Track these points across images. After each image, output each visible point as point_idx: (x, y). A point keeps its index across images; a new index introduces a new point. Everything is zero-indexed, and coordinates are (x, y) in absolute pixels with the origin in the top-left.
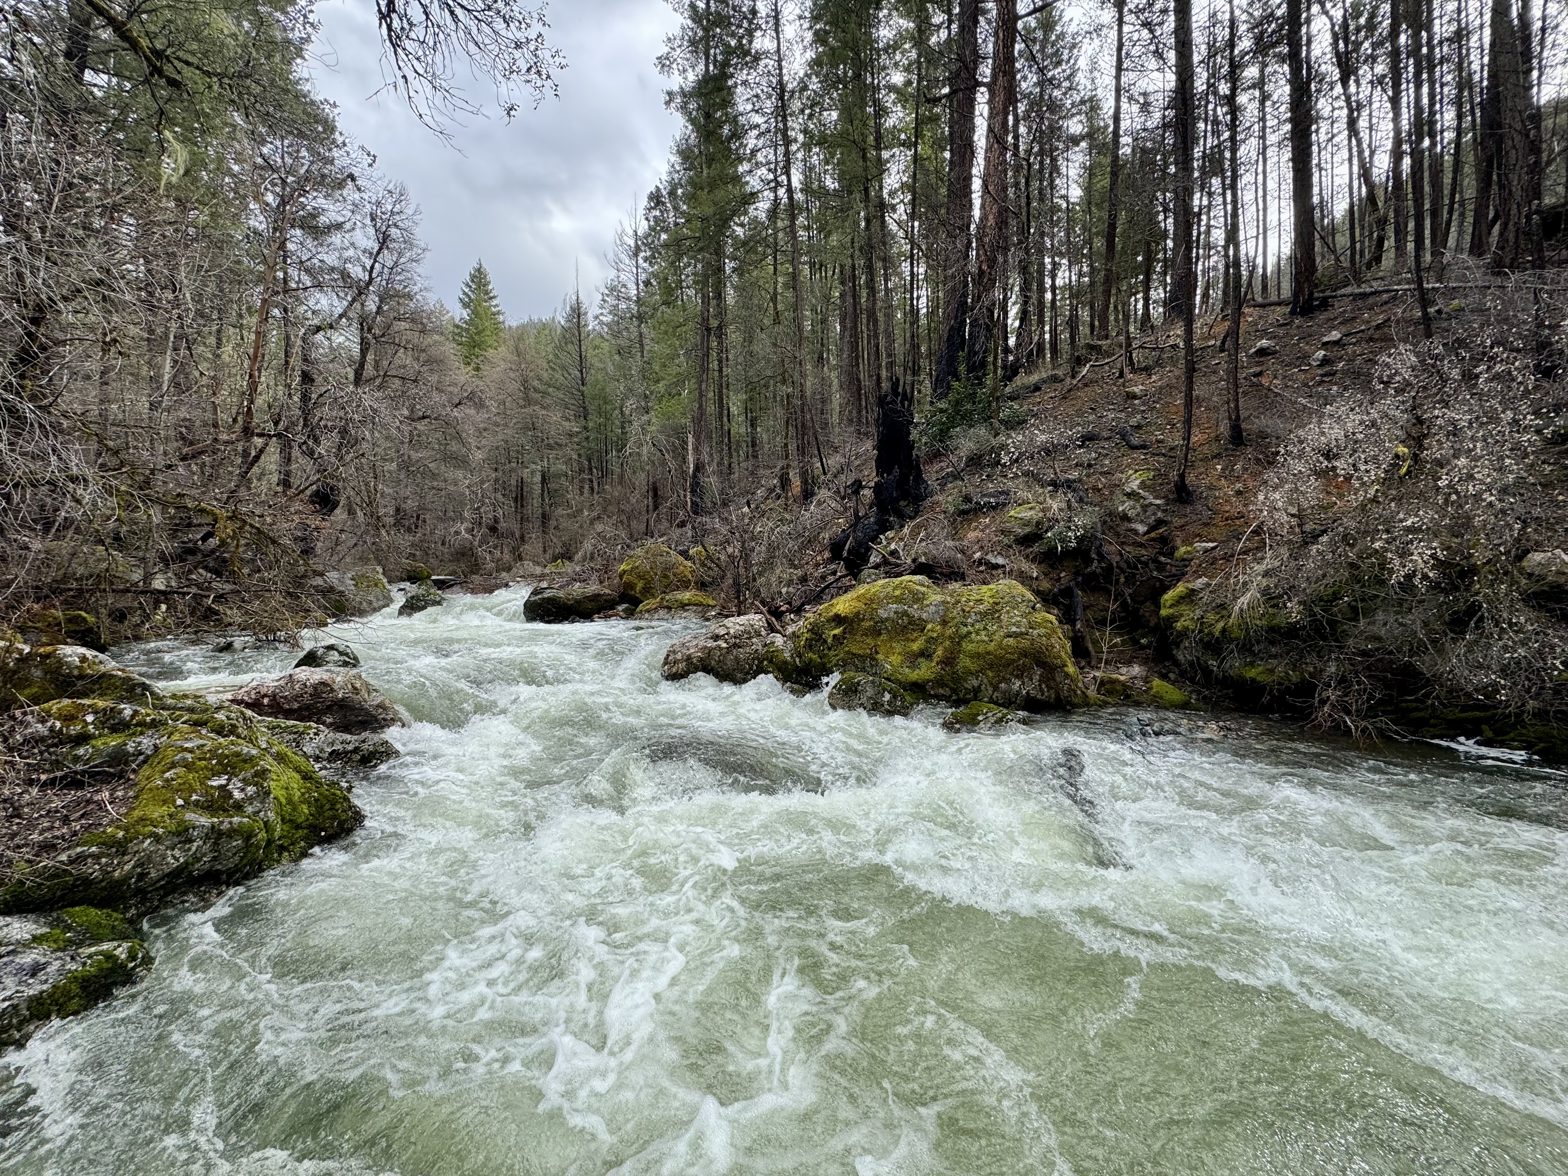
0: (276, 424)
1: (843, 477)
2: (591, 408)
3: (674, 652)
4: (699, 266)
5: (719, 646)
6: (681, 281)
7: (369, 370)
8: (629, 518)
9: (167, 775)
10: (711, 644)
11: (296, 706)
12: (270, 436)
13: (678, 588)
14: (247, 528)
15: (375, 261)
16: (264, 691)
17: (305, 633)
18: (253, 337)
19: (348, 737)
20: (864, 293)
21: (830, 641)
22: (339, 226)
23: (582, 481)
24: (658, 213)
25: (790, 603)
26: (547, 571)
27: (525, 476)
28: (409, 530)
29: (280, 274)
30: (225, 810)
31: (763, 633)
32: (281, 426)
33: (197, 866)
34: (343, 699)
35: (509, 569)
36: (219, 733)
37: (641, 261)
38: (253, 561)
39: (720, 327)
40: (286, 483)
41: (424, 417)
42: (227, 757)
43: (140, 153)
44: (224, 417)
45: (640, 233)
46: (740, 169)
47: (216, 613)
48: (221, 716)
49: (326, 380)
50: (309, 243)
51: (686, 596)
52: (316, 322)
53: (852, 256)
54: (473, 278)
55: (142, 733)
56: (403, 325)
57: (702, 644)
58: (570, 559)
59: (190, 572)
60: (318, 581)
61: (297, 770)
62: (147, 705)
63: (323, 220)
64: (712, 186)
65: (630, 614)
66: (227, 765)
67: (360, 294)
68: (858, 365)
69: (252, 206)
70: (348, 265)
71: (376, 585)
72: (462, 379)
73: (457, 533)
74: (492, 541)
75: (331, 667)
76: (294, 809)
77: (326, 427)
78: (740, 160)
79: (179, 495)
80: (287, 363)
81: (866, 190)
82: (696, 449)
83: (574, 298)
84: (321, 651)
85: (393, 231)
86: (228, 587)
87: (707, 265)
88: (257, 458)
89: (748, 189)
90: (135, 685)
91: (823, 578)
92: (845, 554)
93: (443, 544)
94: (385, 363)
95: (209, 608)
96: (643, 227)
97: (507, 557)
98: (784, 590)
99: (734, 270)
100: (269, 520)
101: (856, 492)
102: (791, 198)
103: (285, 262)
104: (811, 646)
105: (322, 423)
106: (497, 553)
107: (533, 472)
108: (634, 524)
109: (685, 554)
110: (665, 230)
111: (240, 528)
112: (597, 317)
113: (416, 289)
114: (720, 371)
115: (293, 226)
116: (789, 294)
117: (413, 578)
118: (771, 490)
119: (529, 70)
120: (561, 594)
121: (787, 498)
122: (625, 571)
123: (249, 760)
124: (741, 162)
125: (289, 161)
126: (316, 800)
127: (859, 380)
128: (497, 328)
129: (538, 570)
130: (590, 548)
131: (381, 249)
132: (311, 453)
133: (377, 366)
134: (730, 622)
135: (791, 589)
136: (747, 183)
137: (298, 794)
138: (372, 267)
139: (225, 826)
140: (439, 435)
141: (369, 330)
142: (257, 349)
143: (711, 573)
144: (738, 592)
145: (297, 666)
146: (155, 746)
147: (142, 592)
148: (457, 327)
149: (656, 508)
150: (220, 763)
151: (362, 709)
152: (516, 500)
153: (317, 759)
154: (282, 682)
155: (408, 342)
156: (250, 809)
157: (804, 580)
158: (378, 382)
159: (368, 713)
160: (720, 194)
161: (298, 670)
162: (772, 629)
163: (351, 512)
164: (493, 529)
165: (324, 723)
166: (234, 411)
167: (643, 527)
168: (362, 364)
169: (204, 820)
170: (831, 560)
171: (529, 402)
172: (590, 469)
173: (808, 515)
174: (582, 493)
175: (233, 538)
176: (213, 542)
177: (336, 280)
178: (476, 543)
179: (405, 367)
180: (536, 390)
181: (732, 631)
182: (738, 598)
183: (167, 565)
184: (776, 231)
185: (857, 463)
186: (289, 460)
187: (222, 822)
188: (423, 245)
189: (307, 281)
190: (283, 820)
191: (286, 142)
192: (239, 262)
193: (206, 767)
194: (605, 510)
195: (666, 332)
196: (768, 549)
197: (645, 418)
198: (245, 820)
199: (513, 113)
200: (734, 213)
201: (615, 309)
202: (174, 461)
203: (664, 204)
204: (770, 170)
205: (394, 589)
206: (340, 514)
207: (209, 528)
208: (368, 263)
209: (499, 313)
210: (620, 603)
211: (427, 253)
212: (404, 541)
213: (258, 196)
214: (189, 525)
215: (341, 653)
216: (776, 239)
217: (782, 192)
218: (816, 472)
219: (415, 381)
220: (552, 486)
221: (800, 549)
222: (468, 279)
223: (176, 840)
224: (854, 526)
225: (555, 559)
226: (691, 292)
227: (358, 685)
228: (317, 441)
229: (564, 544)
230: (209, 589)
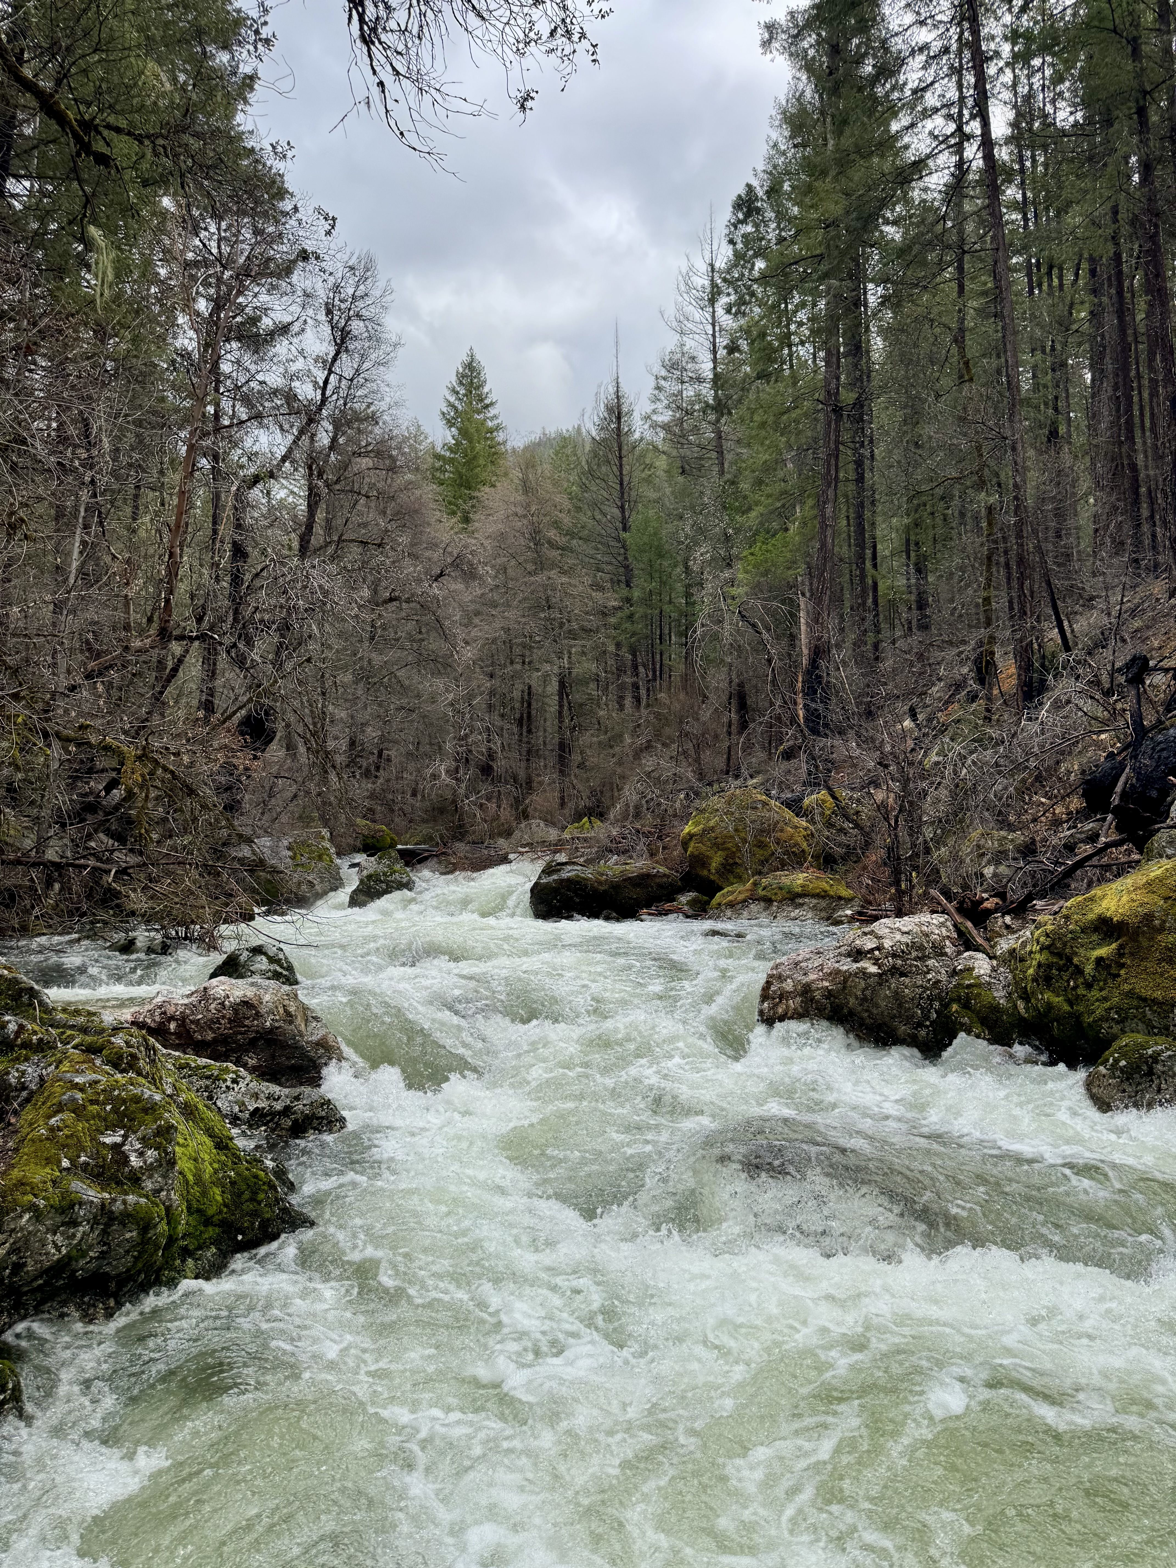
0: (200, 620)
1: (1107, 653)
2: (637, 567)
3: (780, 978)
4: (822, 304)
5: (863, 971)
6: (789, 334)
7: (318, 536)
8: (697, 748)
9: (53, 1121)
10: (847, 965)
11: (210, 1036)
12: (192, 639)
13: (783, 866)
14: (160, 771)
15: (330, 372)
16: (171, 1010)
17: (225, 929)
18: (175, 501)
19: (275, 1089)
20: (1141, 305)
21: (1089, 969)
22: (284, 329)
23: (622, 687)
24: (749, 228)
25: (1002, 895)
26: (566, 835)
27: (533, 683)
28: (367, 774)
29: (211, 409)
30: (119, 1183)
31: (949, 949)
32: (205, 624)
33: (82, 1262)
34: (272, 1030)
35: (508, 833)
36: (116, 1066)
37: (720, 311)
38: (165, 820)
39: (859, 404)
40: (208, 706)
41: (391, 600)
42: (124, 1101)
43: (59, 272)
44: (136, 617)
45: (721, 264)
46: (895, 127)
47: (117, 894)
48: (119, 1041)
49: (264, 552)
50: (247, 359)
51: (799, 879)
52: (252, 470)
53: (1114, 238)
54: (461, 377)
55: (27, 1059)
56: (365, 462)
57: (831, 965)
58: (601, 816)
59: (89, 837)
60: (245, 852)
61: (210, 1132)
62: (35, 1020)
63: (266, 323)
64: (843, 162)
65: (699, 911)
66: (124, 1114)
67: (311, 421)
68: (1131, 439)
69: (180, 321)
70: (296, 384)
71: (320, 858)
72: (445, 538)
73: (435, 776)
74: (485, 788)
75: (257, 979)
76: (204, 1193)
77: (262, 621)
78: (893, 112)
79: (82, 727)
80: (215, 532)
81: (1142, 112)
82: (816, 619)
83: (612, 390)
84: (246, 954)
85: (356, 326)
86: (133, 859)
87: (836, 298)
88: (175, 670)
89: (911, 156)
90: (21, 990)
91: (1070, 848)
92: (1115, 800)
93: (414, 795)
94: (340, 521)
95: (110, 889)
96: (724, 255)
97: (506, 814)
98: (988, 871)
99: (885, 300)
100: (186, 759)
101: (1137, 680)
102: (989, 157)
103: (217, 390)
104: (1048, 979)
105: (257, 616)
106: (492, 806)
107: (546, 678)
108: (707, 756)
109: (795, 805)
110: (760, 253)
111: (151, 773)
112: (647, 418)
113: (383, 405)
114: (860, 479)
115: (228, 340)
116: (991, 328)
117: (371, 847)
118: (958, 686)
119: (553, 33)
120: (588, 873)
121: (989, 699)
122: (691, 836)
123: (150, 1109)
124: (895, 115)
125: (226, 249)
126: (233, 1183)
127: (1134, 467)
128: (495, 454)
129: (553, 834)
130: (635, 797)
131: (338, 353)
132: (240, 661)
133: (329, 527)
134: (882, 926)
135: (1002, 869)
136: (907, 147)
137: (209, 1170)
138: (326, 382)
139: (118, 1206)
140: (410, 626)
141: (320, 475)
142: (180, 514)
143: (843, 838)
144: (897, 873)
145: (213, 976)
146: (41, 1077)
147: (35, 865)
148: (438, 457)
149: (743, 725)
150: (115, 1110)
151: (296, 1047)
152: (520, 722)
153: (235, 1120)
154: (193, 999)
155: (372, 486)
156: (149, 1185)
157: (1028, 850)
158: (330, 550)
159: (304, 1055)
160: (857, 174)
161: (214, 981)
162: (968, 944)
163: (290, 747)
164: (486, 770)
165: (245, 1066)
166: (149, 608)
167: (720, 763)
168: (310, 526)
169: (92, 1194)
170: (1084, 814)
171: (541, 565)
172: (635, 667)
173: (1035, 727)
174: (621, 707)
175: (141, 787)
176: (117, 794)
177: (278, 408)
178: (462, 791)
179: (365, 525)
180: (552, 545)
181: (887, 943)
182: (897, 883)
183: (63, 825)
184: (961, 220)
185: (1137, 623)
186: (214, 673)
187: (114, 1200)
188: (394, 339)
189: (243, 413)
190: (189, 1208)
191: (224, 225)
192: (163, 399)
193: (99, 1115)
194: (658, 735)
195: (763, 425)
196: (954, 795)
197: (727, 574)
198: (143, 1200)
199: (529, 104)
200: (884, 203)
201: (676, 402)
202: (79, 680)
203: (758, 210)
204: (949, 117)
205: (343, 864)
206: (275, 751)
207: (114, 774)
208: (321, 376)
209: (498, 428)
210: (681, 890)
211: (400, 351)
212: (360, 789)
213: (188, 305)
214: (90, 771)
215: (272, 960)
216: (961, 232)
217: (971, 150)
218: (1050, 647)
219: (379, 545)
220: (577, 697)
221: (1020, 792)
222: (454, 379)
223: (59, 1219)
224: (1133, 746)
225: (578, 817)
226: (804, 352)
227: (292, 1009)
228: (249, 643)
229: (593, 792)
230: (109, 861)
